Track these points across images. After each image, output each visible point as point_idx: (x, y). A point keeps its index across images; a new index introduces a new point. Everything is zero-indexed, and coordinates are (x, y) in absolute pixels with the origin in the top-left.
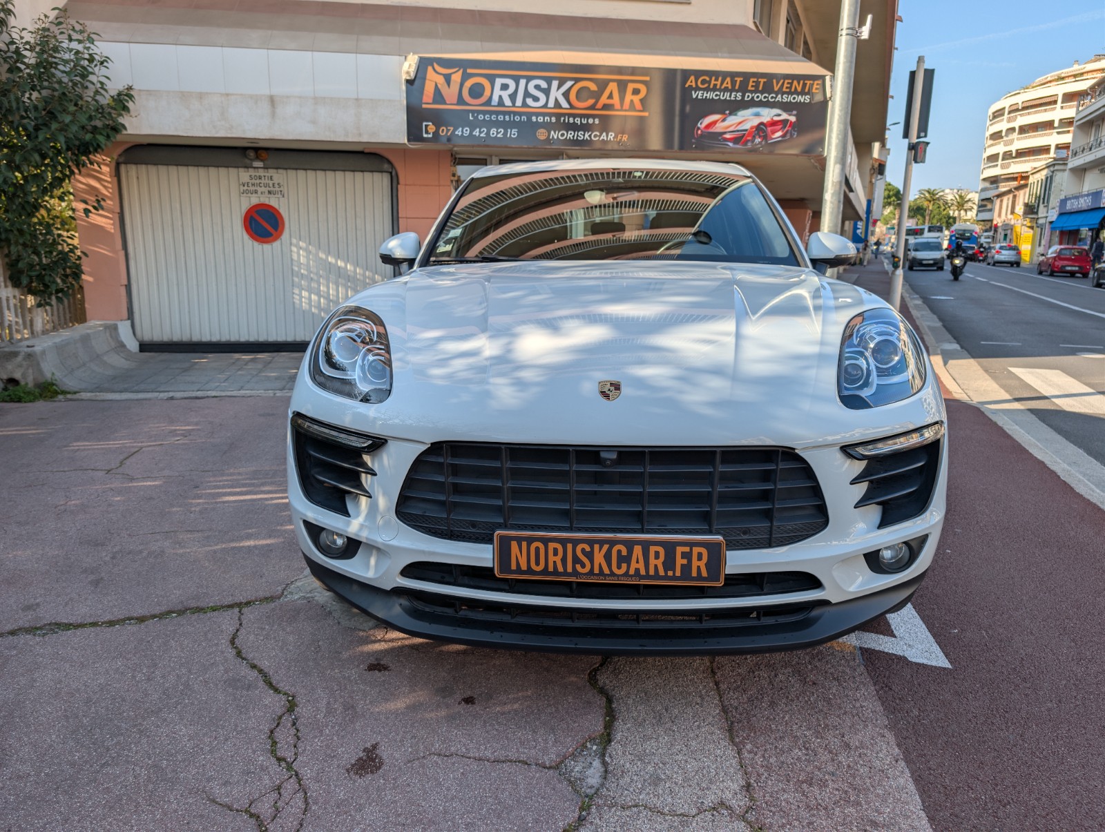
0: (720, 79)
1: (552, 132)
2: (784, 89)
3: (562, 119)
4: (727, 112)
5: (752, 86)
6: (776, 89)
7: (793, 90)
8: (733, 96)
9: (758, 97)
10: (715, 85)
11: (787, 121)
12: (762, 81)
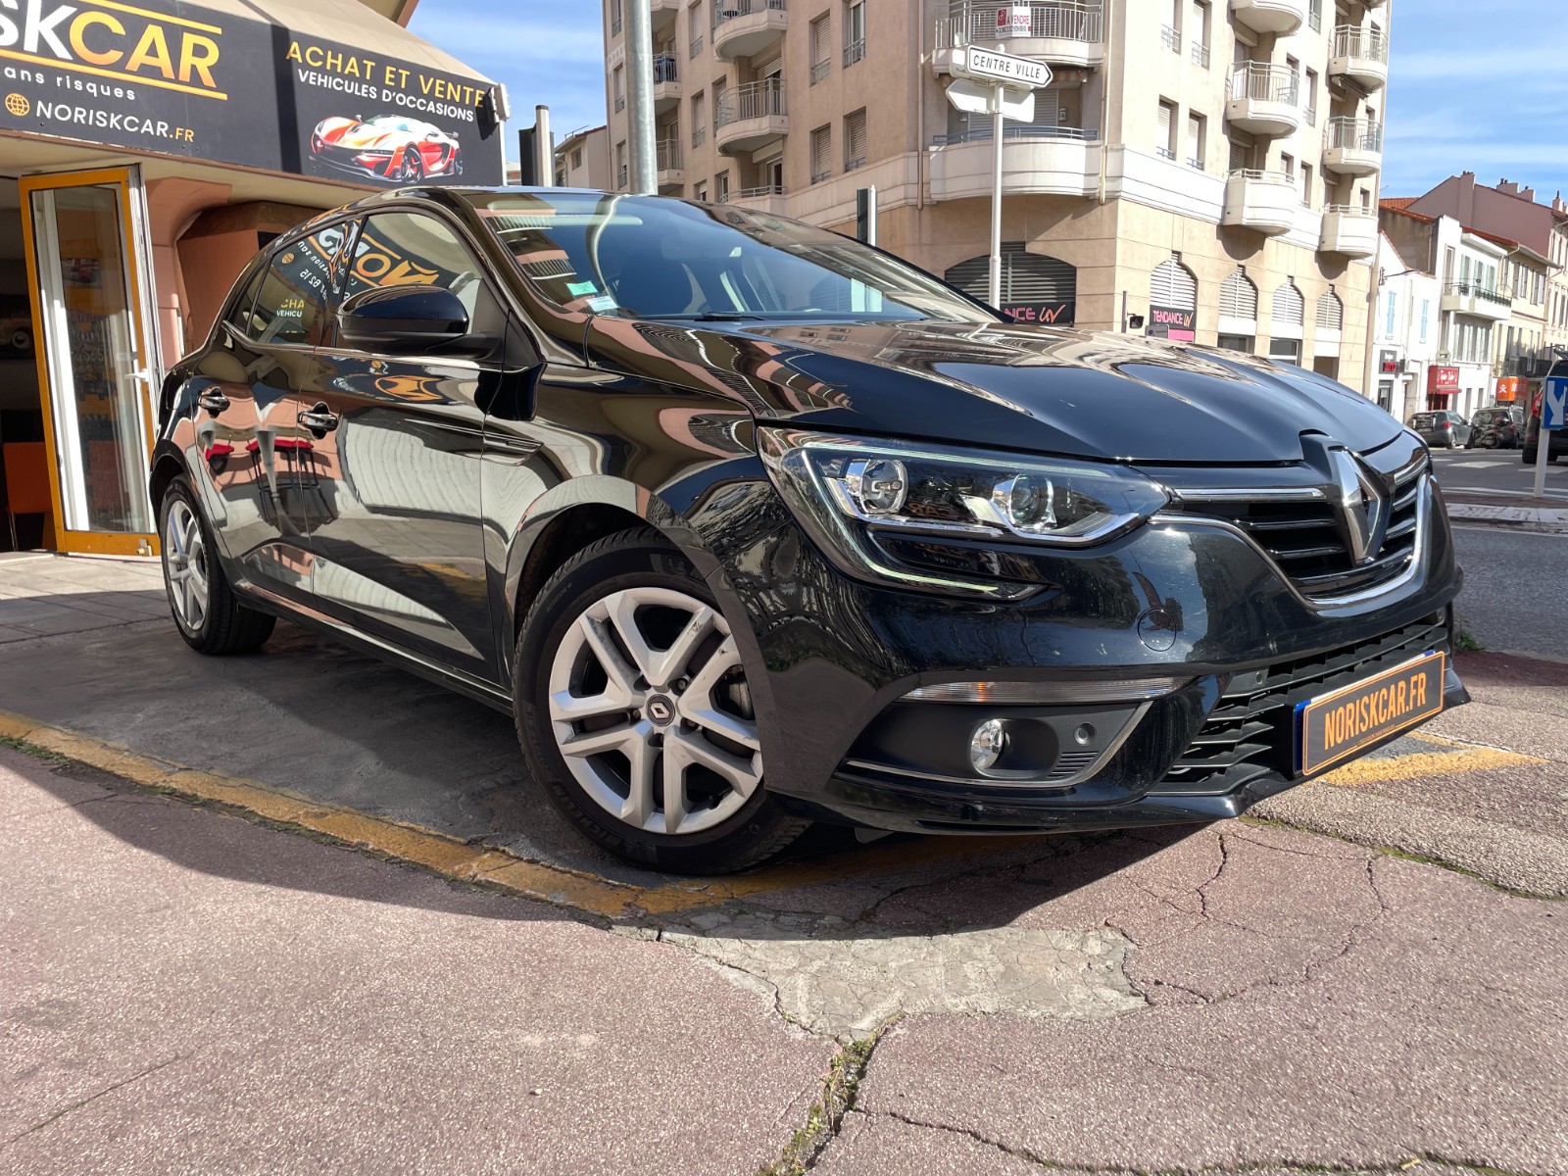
0: (340, 56)
1: (40, 104)
2: (437, 94)
3: (59, 79)
4: (359, 116)
5: (391, 80)
6: (426, 91)
7: (449, 98)
8: (363, 90)
9: (401, 99)
10: (334, 66)
11: (445, 147)
12: (405, 73)
